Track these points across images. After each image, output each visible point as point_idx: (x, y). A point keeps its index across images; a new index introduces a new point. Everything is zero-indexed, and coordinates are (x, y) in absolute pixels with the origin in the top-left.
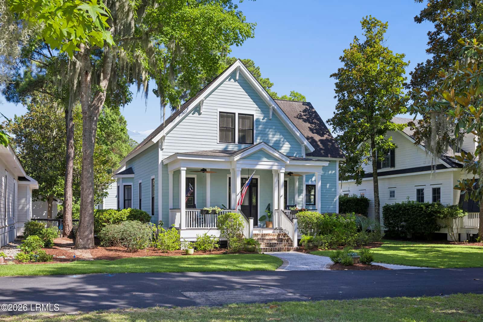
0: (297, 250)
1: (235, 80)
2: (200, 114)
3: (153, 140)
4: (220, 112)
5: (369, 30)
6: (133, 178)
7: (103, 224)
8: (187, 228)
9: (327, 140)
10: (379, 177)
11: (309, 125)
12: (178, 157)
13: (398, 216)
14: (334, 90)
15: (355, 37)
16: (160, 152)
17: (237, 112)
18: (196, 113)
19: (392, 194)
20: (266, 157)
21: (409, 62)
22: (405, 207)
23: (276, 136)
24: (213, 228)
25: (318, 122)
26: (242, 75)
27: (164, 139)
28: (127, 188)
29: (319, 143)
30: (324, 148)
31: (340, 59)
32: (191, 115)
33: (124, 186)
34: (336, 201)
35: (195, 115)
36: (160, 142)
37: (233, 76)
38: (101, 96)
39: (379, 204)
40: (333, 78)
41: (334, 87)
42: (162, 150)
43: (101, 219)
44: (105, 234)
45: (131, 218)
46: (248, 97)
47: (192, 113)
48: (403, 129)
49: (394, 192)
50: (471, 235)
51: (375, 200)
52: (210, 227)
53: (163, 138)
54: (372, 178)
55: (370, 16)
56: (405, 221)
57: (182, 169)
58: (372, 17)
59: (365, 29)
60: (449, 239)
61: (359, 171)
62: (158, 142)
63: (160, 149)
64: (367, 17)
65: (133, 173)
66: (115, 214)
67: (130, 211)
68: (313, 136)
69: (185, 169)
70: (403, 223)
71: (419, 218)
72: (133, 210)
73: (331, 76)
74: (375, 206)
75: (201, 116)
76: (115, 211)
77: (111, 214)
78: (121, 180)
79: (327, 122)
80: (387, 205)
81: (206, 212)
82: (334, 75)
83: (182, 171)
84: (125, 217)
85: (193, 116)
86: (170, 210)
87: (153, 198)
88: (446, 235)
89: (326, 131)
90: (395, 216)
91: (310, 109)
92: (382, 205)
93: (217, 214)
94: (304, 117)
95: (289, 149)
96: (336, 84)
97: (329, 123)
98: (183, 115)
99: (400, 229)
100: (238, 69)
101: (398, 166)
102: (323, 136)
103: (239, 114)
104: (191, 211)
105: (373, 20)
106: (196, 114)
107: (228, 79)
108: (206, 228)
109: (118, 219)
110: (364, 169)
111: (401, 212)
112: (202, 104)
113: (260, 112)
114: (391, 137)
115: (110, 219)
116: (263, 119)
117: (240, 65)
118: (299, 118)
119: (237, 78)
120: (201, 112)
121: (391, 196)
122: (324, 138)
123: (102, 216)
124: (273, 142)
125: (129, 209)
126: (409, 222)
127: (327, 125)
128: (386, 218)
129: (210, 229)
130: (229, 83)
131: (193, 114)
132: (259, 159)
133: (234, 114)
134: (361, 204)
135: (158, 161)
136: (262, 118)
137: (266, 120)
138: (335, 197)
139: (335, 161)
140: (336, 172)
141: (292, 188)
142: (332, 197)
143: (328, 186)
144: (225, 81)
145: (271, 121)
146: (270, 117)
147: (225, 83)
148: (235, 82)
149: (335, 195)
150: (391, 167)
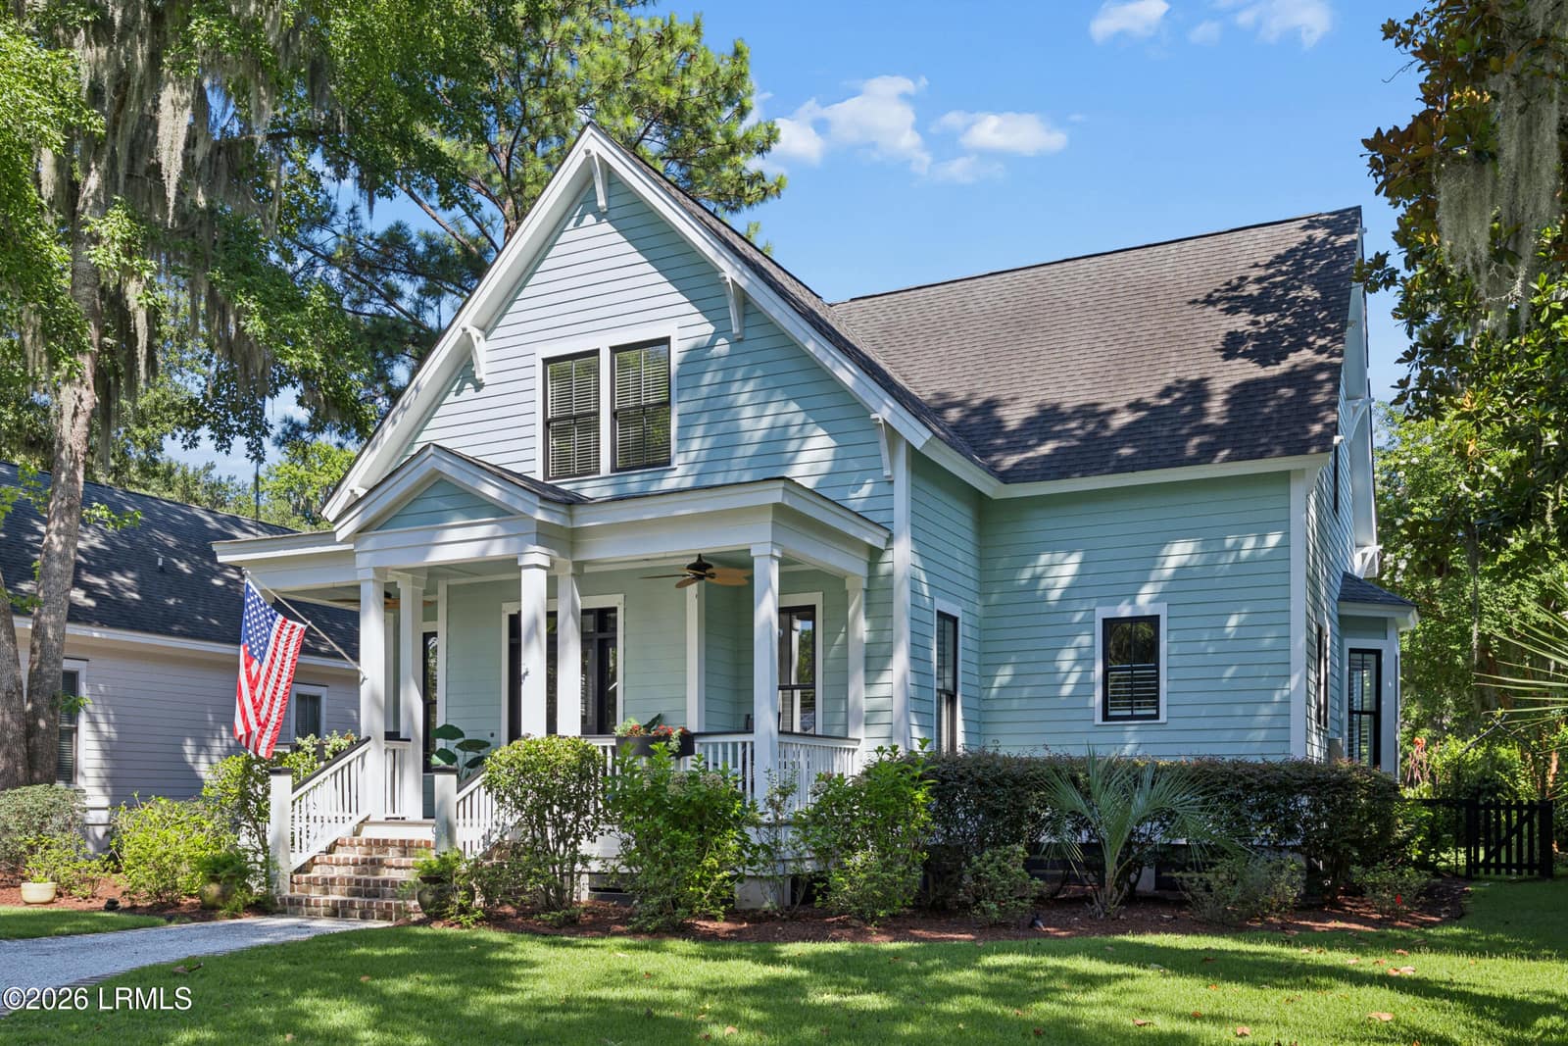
1: (600, 216)
2: (479, 386)
4: (547, 361)
9: (1287, 376)
17: (604, 343)
18: (467, 386)
23: (772, 409)
26: (622, 182)
32: (451, 397)
34: (1286, 701)
35: (464, 395)
37: (581, 198)
46: (649, 268)
47: (455, 388)
75: (483, 392)
85: (458, 398)
89: (1321, 332)
91: (1323, 242)
95: (828, 454)
100: (594, 165)
103: (614, 350)
107: (574, 220)
113: (691, 321)
116: (710, 347)
117: (592, 145)
119: (602, 202)
120: (480, 377)
122: (1283, 366)
124: (758, 436)
130: (577, 234)
131: (457, 394)
133: (596, 353)
136: (705, 342)
137: (722, 347)
138: (1280, 670)
139: (1284, 477)
140: (1287, 534)
141: (841, 636)
142: (1267, 671)
143: (1233, 621)
144: (562, 232)
145: (745, 346)
146: (735, 330)
147: (564, 237)
148: (599, 221)
149: (1279, 657)
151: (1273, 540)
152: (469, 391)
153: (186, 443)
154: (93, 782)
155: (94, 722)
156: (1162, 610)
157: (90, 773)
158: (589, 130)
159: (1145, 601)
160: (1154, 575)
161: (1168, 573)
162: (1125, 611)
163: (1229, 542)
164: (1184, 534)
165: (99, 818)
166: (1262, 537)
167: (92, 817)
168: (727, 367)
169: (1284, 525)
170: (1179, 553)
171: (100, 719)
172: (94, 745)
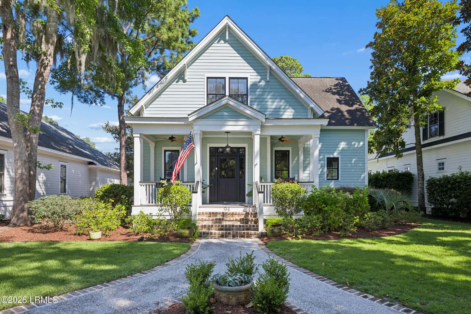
1: (226, 41)
2: (185, 81)
4: (208, 78)
9: (357, 110)
10: (423, 149)
11: (337, 97)
13: (446, 191)
14: (371, 60)
17: (227, 76)
18: (181, 81)
19: (441, 166)
22: (454, 180)
23: (277, 100)
25: (350, 94)
26: (232, 34)
29: (345, 114)
30: (350, 118)
31: (377, 25)
32: (174, 83)
34: (364, 177)
35: (179, 83)
37: (221, 36)
38: (43, 60)
39: (423, 178)
40: (369, 48)
46: (241, 58)
47: (176, 80)
48: (454, 87)
49: (443, 164)
51: (418, 174)
54: (415, 151)
56: (456, 197)
61: (397, 143)
68: (339, 107)
70: (453, 200)
73: (367, 47)
74: (419, 180)
75: (186, 83)
79: (359, 92)
80: (432, 178)
82: (370, 45)
85: (177, 84)
89: (356, 101)
90: (442, 192)
91: (342, 83)
92: (427, 178)
94: (334, 90)
97: (362, 93)
99: (450, 206)
100: (227, 27)
101: (448, 134)
102: (352, 106)
103: (230, 78)
107: (217, 41)
110: (404, 140)
111: (449, 186)
112: (186, 70)
113: (256, 74)
114: (436, 97)
116: (260, 82)
117: (228, 21)
118: (328, 92)
119: (227, 38)
120: (185, 78)
121: (440, 169)
122: (354, 108)
126: (461, 198)
127: (358, 95)
128: (431, 193)
130: (218, 45)
131: (177, 82)
133: (225, 78)
134: (403, 179)
136: (258, 80)
137: (263, 83)
138: (363, 170)
139: (364, 131)
140: (364, 142)
141: (296, 158)
142: (360, 170)
143: (354, 160)
144: (213, 43)
145: (270, 83)
146: (268, 79)
147: (213, 45)
148: (225, 43)
149: (363, 168)
150: (440, 135)
151: (362, 143)
152: (181, 82)
153: (51, 82)
154: (8, 192)
155: (8, 172)
156: (340, 157)
157: (8, 189)
158: (226, 17)
159: (335, 155)
160: (338, 149)
161: (340, 149)
162: (332, 156)
163: (353, 143)
164: (345, 141)
165: (11, 204)
166: (359, 143)
167: (8, 204)
168: (264, 88)
169: (364, 140)
170: (343, 145)
171: (10, 170)
172: (9, 179)
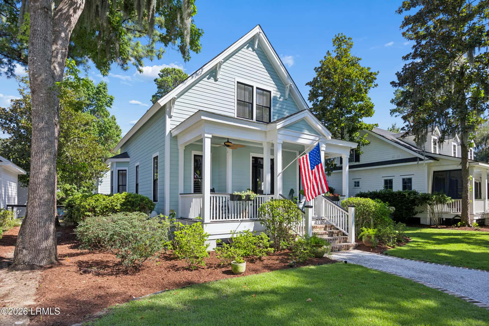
0: (357, 247)
1: (254, 50)
2: (216, 80)
3: (159, 101)
4: (238, 82)
5: (339, 46)
6: (128, 162)
7: (86, 213)
8: (212, 220)
12: (203, 118)
15: (328, 51)
16: (168, 120)
17: (255, 85)
18: (212, 78)
19: (357, 184)
20: (308, 130)
21: (378, 72)
24: (244, 219)
26: (260, 42)
27: (174, 103)
28: (122, 174)
31: (315, 69)
32: (205, 79)
33: (119, 171)
35: (210, 80)
36: (168, 106)
37: (251, 43)
40: (308, 86)
41: (309, 92)
42: (170, 117)
43: (83, 207)
44: (82, 233)
45: (127, 205)
46: (266, 70)
47: (207, 77)
50: (444, 219)
52: (240, 218)
53: (173, 100)
55: (342, 34)
57: (206, 135)
58: (343, 35)
59: (336, 46)
60: (422, 222)
62: (165, 105)
63: (167, 117)
64: (339, 35)
65: (129, 157)
66: (104, 200)
67: (126, 197)
69: (211, 136)
71: (400, 205)
72: (130, 195)
73: (307, 84)
75: (217, 83)
76: (105, 197)
77: (98, 200)
78: (115, 165)
81: (238, 198)
82: (309, 83)
83: (206, 139)
84: (118, 205)
85: (208, 81)
86: (180, 196)
87: (155, 181)
88: (419, 219)
93: (251, 200)
96: (310, 91)
98: (197, 77)
100: (257, 36)
101: (364, 161)
103: (257, 88)
104: (218, 196)
105: (343, 38)
106: (212, 80)
107: (246, 46)
108: (236, 219)
109: (107, 207)
112: (220, 67)
113: (276, 89)
115: (97, 207)
116: (280, 98)
117: (259, 32)
119: (256, 47)
120: (218, 77)
123: (85, 203)
125: (124, 194)
129: (242, 221)
130: (247, 51)
131: (208, 79)
132: (301, 131)
133: (253, 87)
135: (165, 133)
136: (278, 96)
137: (282, 100)
145: (287, 101)
146: (287, 97)
147: (243, 49)
150: (356, 161)
158: (258, 26)
168: (282, 105)
